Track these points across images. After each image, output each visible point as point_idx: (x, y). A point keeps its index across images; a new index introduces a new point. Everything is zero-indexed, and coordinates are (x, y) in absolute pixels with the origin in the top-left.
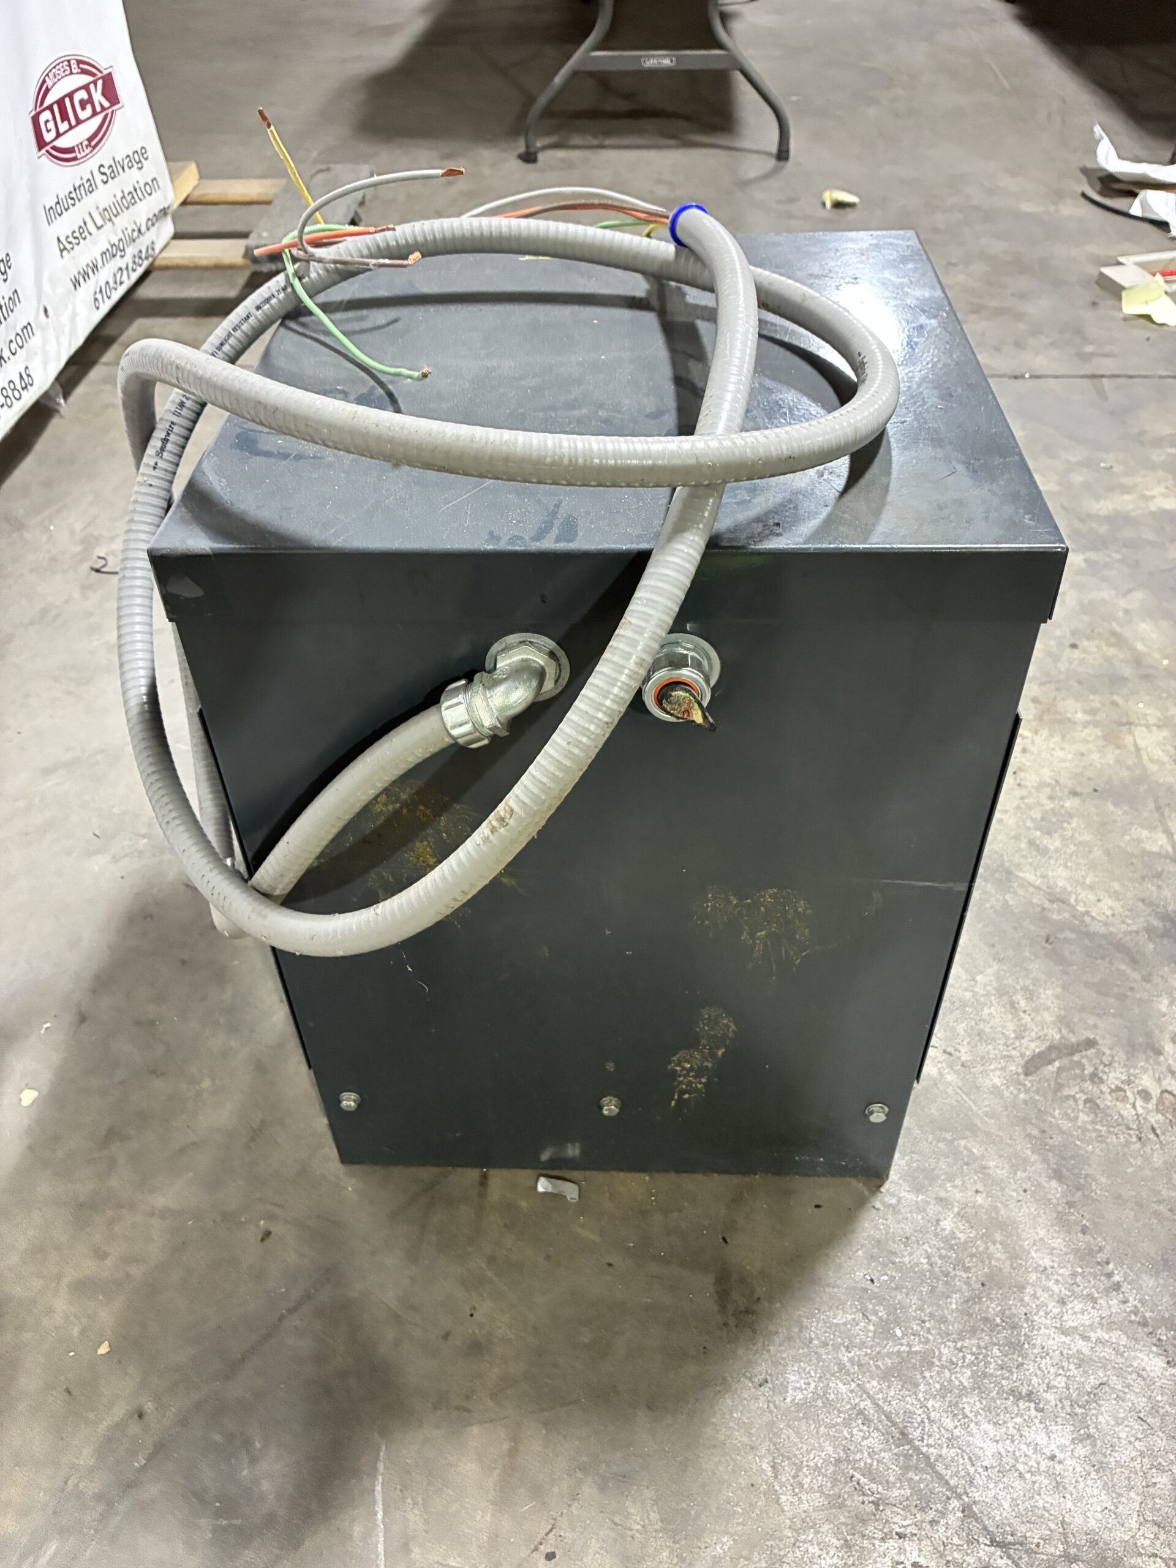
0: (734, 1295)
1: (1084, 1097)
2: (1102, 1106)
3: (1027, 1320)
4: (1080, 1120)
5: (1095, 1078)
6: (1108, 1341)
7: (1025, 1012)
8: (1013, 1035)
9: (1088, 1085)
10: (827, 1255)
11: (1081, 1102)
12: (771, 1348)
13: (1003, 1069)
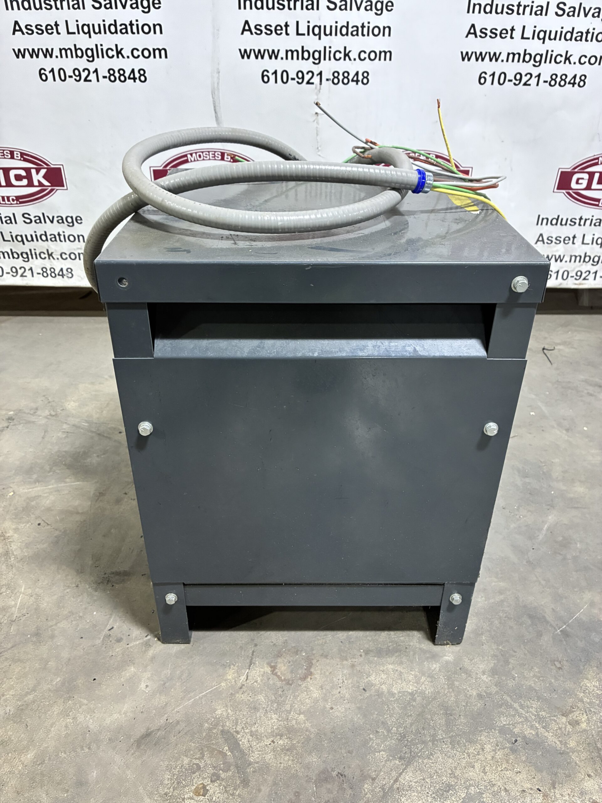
0: (117, 577)
1: (202, 765)
2: (194, 776)
3: (70, 697)
4: (185, 758)
5: (215, 778)
6: (47, 736)
7: (273, 742)
8: (253, 729)
9: (211, 770)
10: (127, 613)
11: (197, 762)
12: (90, 589)
13: (228, 717)
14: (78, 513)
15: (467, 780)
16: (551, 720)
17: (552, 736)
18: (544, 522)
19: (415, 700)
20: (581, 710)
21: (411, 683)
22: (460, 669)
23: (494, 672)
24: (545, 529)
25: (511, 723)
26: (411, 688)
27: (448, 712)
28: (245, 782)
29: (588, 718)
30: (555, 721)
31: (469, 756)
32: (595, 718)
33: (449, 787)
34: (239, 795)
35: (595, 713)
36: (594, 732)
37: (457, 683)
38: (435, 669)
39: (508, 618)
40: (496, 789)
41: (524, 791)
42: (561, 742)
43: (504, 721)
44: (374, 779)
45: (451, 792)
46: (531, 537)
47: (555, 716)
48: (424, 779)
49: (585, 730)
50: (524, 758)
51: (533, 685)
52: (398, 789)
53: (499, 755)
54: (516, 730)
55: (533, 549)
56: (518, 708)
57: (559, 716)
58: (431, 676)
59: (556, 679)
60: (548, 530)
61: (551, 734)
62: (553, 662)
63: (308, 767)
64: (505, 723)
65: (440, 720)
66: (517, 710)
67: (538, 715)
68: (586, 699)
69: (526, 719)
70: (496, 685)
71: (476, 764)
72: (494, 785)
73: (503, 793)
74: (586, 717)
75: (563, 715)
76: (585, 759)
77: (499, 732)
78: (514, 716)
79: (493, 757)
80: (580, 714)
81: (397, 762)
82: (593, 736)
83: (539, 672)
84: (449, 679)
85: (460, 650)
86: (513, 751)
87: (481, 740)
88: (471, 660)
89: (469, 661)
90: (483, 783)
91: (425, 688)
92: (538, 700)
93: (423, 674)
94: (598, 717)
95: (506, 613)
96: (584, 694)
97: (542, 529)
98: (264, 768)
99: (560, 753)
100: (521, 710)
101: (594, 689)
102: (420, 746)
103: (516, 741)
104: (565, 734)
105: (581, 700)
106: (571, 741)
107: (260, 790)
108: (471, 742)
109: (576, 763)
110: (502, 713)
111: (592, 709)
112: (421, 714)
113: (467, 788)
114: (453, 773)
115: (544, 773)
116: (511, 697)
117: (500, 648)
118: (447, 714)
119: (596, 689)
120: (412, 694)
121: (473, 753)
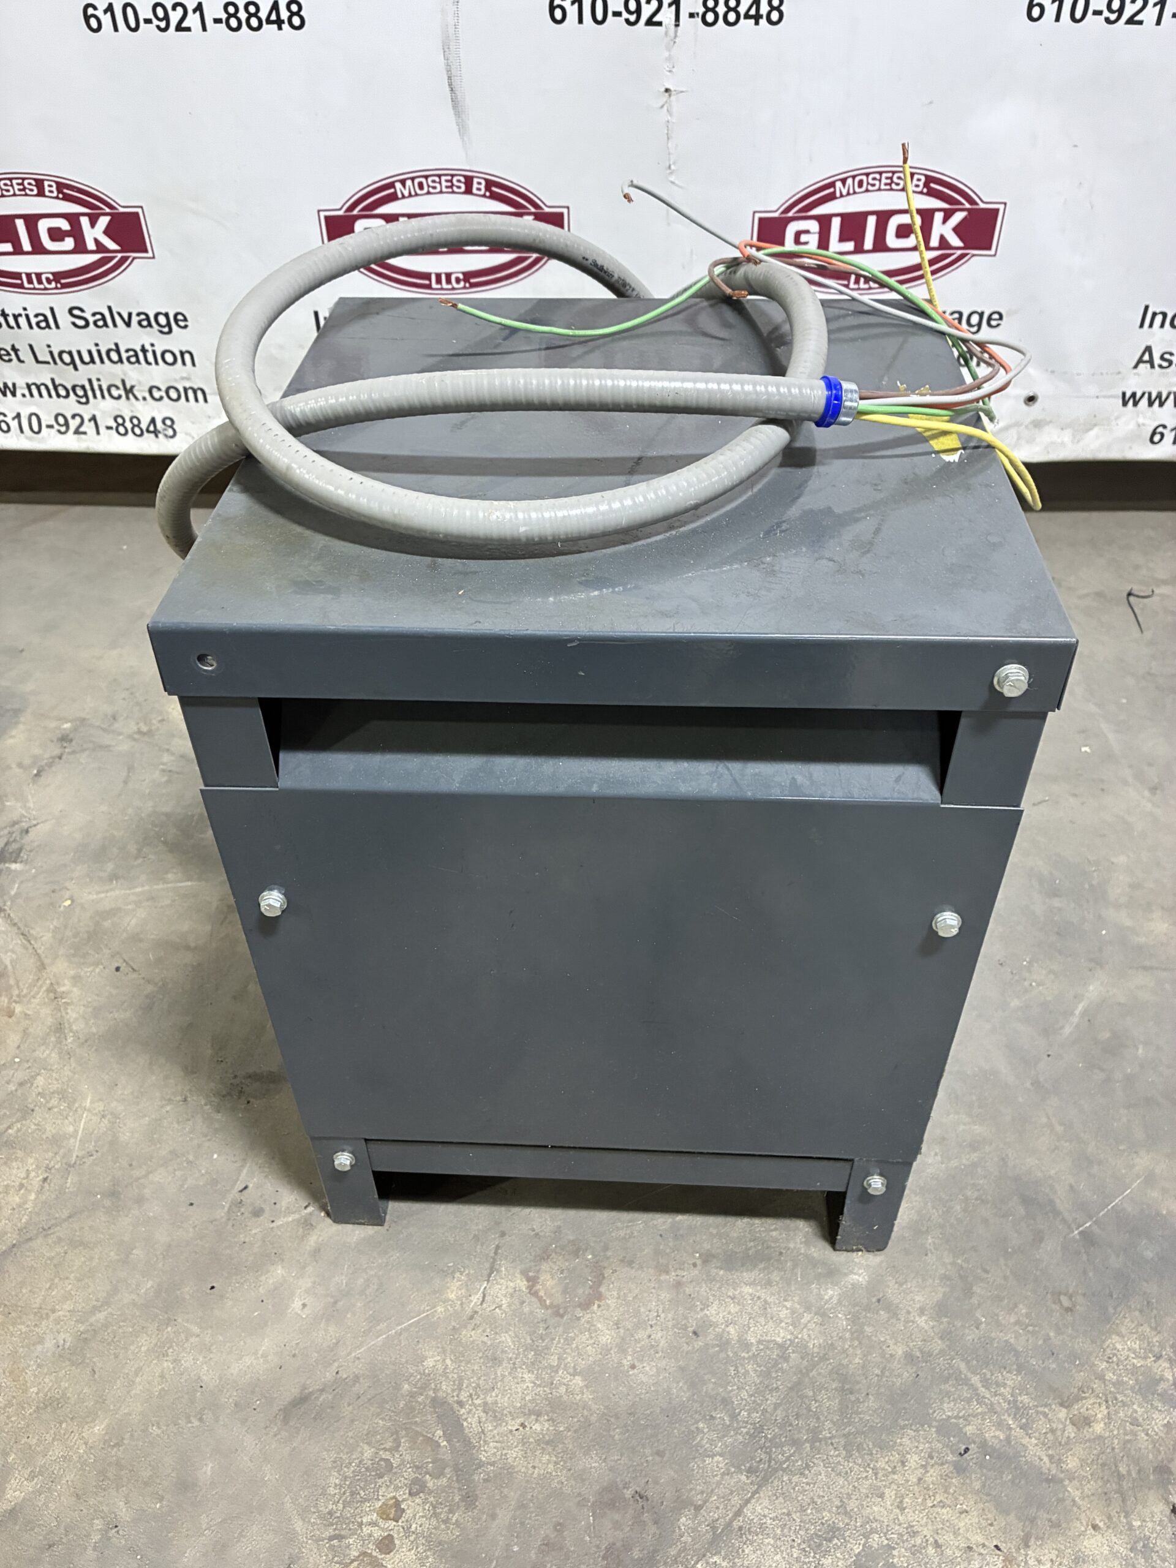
0: (257, 1085)
1: (395, 1462)
2: (380, 1481)
3: (169, 1319)
4: (366, 1447)
5: (417, 1488)
6: (128, 1392)
7: (523, 1425)
8: (489, 1400)
9: (409, 1474)
10: (273, 1158)
11: (386, 1455)
12: (208, 1107)
13: (445, 1374)
14: (188, 948)
15: (869, 1521)
16: (1037, 1412)
17: (1036, 1445)
18: (1078, 997)
19: (786, 1359)
20: (1098, 1396)
21: (783, 1324)
22: (879, 1301)
23: (941, 1310)
24: (1077, 1012)
25: (961, 1414)
26: (781, 1335)
27: (846, 1386)
28: (470, 1500)
29: (1109, 1413)
30: (1046, 1415)
31: (876, 1474)
32: (1121, 1414)
33: (833, 1532)
34: (457, 1523)
35: (1124, 1404)
36: (1116, 1441)
37: (868, 1330)
38: (831, 1298)
39: (982, 1201)
40: (918, 1540)
41: (970, 1548)
42: (1051, 1457)
43: (948, 1409)
44: (698, 1508)
45: (835, 1541)
46: (1047, 1032)
47: (1046, 1405)
48: (789, 1514)
49: (1100, 1437)
50: (977, 1485)
51: (1012, 1341)
52: (740, 1528)
53: (932, 1475)
54: (970, 1430)
55: (1049, 1056)
56: (980, 1385)
57: (1053, 1406)
58: (822, 1313)
59: (1059, 1331)
60: (1084, 1013)
61: (1034, 1441)
62: (1057, 1295)
63: (581, 1477)
64: (950, 1414)
65: (829, 1402)
66: (976, 1389)
67: (1015, 1401)
68: (1111, 1375)
69: (992, 1410)
70: (941, 1338)
71: (887, 1491)
72: (915, 1534)
73: (931, 1550)
74: (1106, 1412)
75: (1062, 1405)
76: (1093, 1495)
77: (938, 1432)
78: (969, 1401)
79: (920, 1479)
80: (1094, 1403)
81: (743, 1478)
82: (1113, 1449)
83: (1028, 1315)
84: (854, 1319)
85: (882, 1262)
86: (960, 1470)
87: (901, 1445)
88: (901, 1285)
89: (896, 1286)
90: (897, 1527)
91: (809, 1335)
92: (1019, 1373)
93: (808, 1309)
94: (1129, 1413)
95: (978, 1190)
96: (1108, 1365)
97: (1072, 1013)
98: (505, 1474)
99: (1048, 1481)
100: (983, 1390)
101: (1128, 1356)
102: (788, 1450)
103: (967, 1450)
104: (1060, 1443)
105: (1101, 1378)
106: (1070, 1457)
107: (493, 1516)
108: (884, 1447)
109: (1074, 1501)
110: (948, 1394)
111: (1118, 1396)
112: (796, 1387)
113: (866, 1536)
114: (843, 1505)
115: (1012, 1516)
116: (968, 1362)
117: (959, 1261)
118: (842, 1389)
119: (1133, 1356)
120: (782, 1347)
121: (883, 1469)
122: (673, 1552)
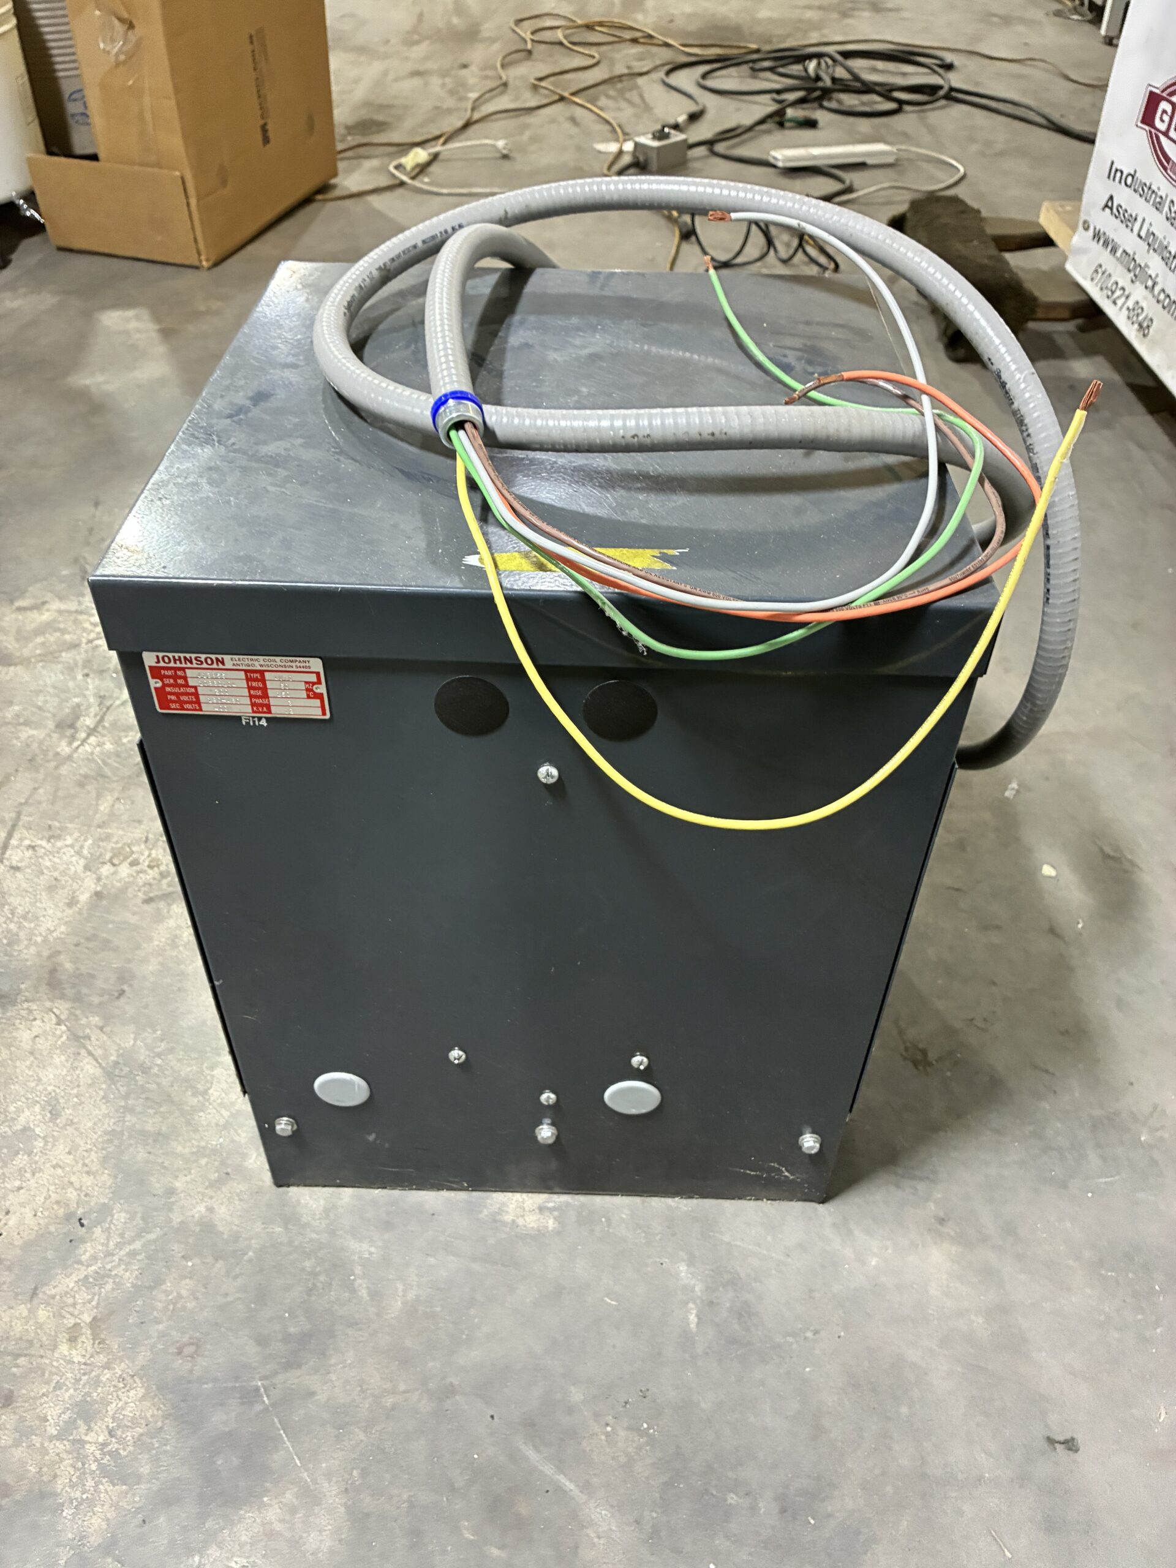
15: (55, 1139)
16: (94, 1294)
17: (68, 1286)
18: (586, 1487)
19: (194, 1095)
20: (92, 1356)
21: (223, 1095)
22: (227, 1174)
23: (207, 1227)
24: (561, 1478)
25: (112, 1226)
26: (214, 1093)
27: (160, 1138)
28: (149, 901)
29: (74, 1362)
30: (90, 1302)
31: (86, 1151)
32: (69, 1375)
33: (55, 1114)
34: (136, 896)
35: (78, 1381)
36: (47, 1362)
37: (203, 1161)
38: (239, 1135)
39: (311, 1290)
40: (28, 1175)
41: (7, 1213)
42: (53, 1297)
43: (120, 1217)
44: (101, 1029)
45: (49, 1115)
46: (531, 1426)
47: (98, 1304)
48: (78, 1086)
49: (55, 1347)
50: (52, 1229)
51: (164, 1287)
52: (79, 1054)
53: (72, 1194)
54: (98, 1231)
55: (492, 1417)
56: (132, 1247)
57: (95, 1311)
58: (226, 1126)
59: (162, 1335)
60: (560, 1490)
61: (71, 1285)
62: (197, 1344)
63: (145, 960)
64: (115, 1217)
65: (150, 1126)
66: (129, 1244)
67: (109, 1276)
68: (108, 1376)
69: (109, 1254)
70: (182, 1222)
71: (71, 1157)
72: (33, 1174)
73: (17, 1183)
74: (76, 1360)
75: (94, 1319)
76: (11, 1326)
77: (104, 1204)
78: (122, 1235)
79: (72, 1183)
80: (86, 1350)
81: (112, 1058)
82: (42, 1357)
83: (184, 1308)
84: (215, 1151)
85: (263, 1181)
86: (68, 1217)
87: (103, 1173)
88: (238, 1195)
89: (238, 1191)
90: (43, 1161)
91: (209, 1113)
92: (134, 1286)
93: (232, 1115)
94: (68, 1383)
95: (323, 1289)
96: (117, 1375)
97: (561, 1470)
99: (36, 1288)
100: (127, 1250)
101: (120, 1400)
102: (123, 1090)
103: (82, 1225)
104: (62, 1308)
105: (107, 1366)
106: (47, 1314)
107: (134, 914)
108: (104, 1160)
109: (12, 1308)
110: (132, 1218)
111: (86, 1377)
112: (169, 1099)
113: (44, 1138)
114: (72, 1123)
115: (18, 1252)
116: (155, 1241)
117: (251, 1254)
118: (159, 1134)
119: (119, 1406)
120: (205, 1092)
121: (89, 1157)
122: (78, 1012)
